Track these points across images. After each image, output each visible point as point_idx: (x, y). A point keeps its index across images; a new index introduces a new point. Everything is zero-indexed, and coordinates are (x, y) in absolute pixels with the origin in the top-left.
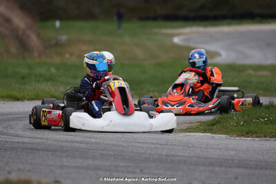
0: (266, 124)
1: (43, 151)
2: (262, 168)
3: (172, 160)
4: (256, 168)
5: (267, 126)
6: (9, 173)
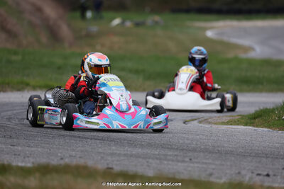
6: (62, 159)
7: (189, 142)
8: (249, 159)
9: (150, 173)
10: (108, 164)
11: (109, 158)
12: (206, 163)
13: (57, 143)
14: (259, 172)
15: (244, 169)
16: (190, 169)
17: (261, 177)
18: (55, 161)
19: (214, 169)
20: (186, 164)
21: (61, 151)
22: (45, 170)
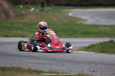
0: (110, 48)
1: (22, 57)
2: (110, 65)
3: (74, 61)
4: (108, 65)
6: (11, 65)
7: (62, 58)
8: (87, 64)
9: (47, 70)
10: (29, 67)
11: (30, 64)
12: (69, 66)
13: (8, 58)
14: (90, 70)
15: (85, 68)
16: (62, 69)
17: (91, 72)
18: (8, 66)
19: (72, 69)
20: (61, 67)
21: (10, 61)
22: (4, 69)
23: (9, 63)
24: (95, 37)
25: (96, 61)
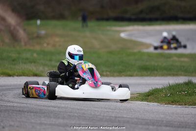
0: (186, 96)
1: (28, 113)
2: (183, 127)
3: (119, 121)
4: (179, 127)
5: (187, 97)
13: (2, 116)
23: (2, 124)
24: (163, 75)
25: (158, 119)
